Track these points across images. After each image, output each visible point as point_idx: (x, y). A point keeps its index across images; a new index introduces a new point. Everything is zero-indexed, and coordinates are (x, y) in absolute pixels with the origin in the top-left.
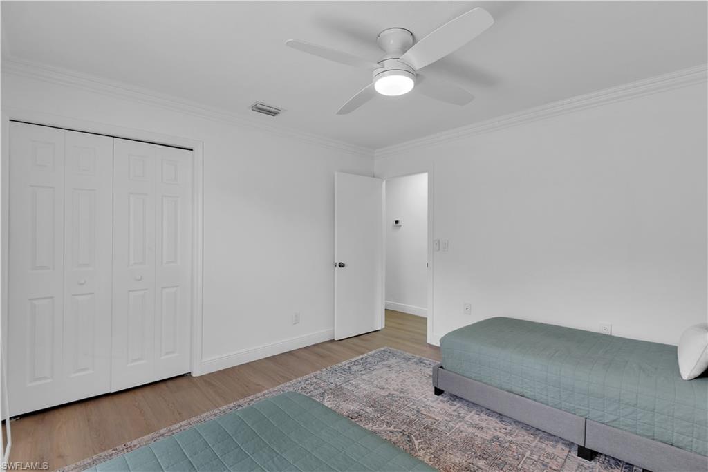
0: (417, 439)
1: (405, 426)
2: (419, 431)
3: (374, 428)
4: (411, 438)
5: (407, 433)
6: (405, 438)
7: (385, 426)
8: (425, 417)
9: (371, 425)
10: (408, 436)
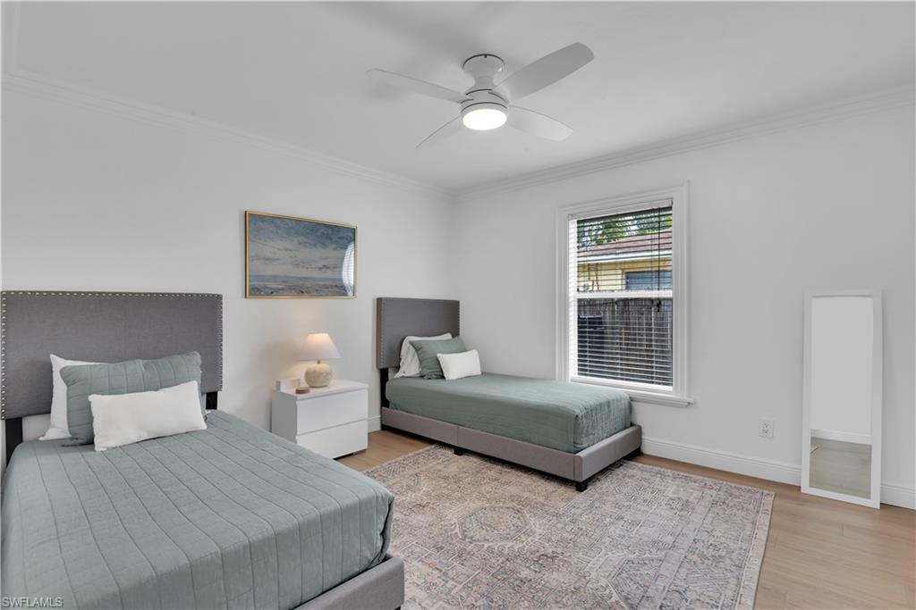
0: (456, 533)
1: (468, 549)
2: (450, 544)
3: (510, 544)
4: (463, 534)
5: (467, 540)
6: (470, 534)
7: (496, 547)
8: (438, 566)
9: (516, 547)
10: (466, 536)
